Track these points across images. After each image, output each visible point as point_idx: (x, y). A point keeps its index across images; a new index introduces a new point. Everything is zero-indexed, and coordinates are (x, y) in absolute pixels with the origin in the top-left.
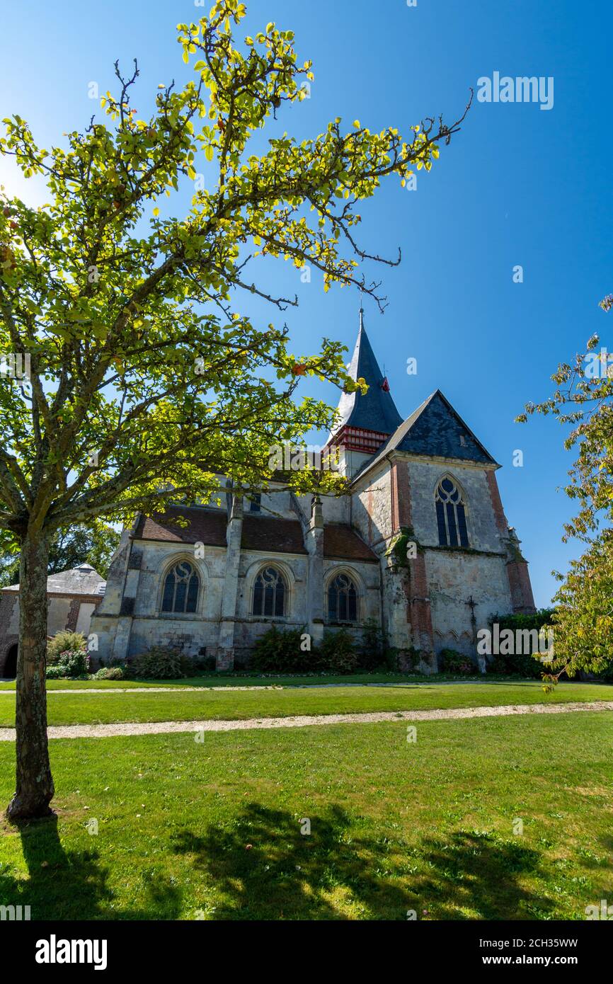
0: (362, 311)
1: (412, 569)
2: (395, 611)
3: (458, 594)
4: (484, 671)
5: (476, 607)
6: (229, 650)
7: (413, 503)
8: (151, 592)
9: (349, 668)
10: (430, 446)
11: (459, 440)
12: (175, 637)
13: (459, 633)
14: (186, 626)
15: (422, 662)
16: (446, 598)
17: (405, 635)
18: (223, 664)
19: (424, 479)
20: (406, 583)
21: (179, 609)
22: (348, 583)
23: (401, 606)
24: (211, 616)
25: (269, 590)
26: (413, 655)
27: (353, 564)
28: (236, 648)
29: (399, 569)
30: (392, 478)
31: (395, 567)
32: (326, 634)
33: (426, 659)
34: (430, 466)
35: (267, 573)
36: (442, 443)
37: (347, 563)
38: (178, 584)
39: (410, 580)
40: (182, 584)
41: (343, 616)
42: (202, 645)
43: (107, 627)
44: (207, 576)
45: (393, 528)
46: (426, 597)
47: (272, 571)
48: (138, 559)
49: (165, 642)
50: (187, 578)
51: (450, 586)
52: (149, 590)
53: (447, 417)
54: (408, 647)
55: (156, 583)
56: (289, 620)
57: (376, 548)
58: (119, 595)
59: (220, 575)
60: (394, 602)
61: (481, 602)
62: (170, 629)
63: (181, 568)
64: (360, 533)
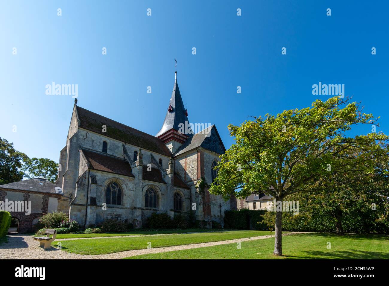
0: (176, 72)
1: (205, 193)
2: (199, 208)
3: (217, 203)
4: (223, 227)
5: (221, 207)
6: (140, 221)
7: (205, 169)
8: (101, 195)
9: (185, 227)
10: (211, 147)
11: (219, 146)
12: (114, 215)
13: (216, 215)
14: (118, 211)
15: (208, 225)
16: (214, 204)
17: (202, 216)
18: (138, 225)
19: (208, 160)
20: (203, 198)
21: (114, 203)
22: (179, 196)
23: (201, 206)
24: (129, 206)
25: (151, 197)
26: (205, 223)
27: (181, 189)
28: (143, 220)
29: (201, 193)
30: (198, 157)
31: (200, 192)
32: (175, 215)
33: (209, 224)
34: (211, 155)
35: (150, 190)
36: (214, 147)
37: (179, 189)
38: (113, 192)
39: (204, 197)
40: (114, 192)
41: (177, 209)
42: (125, 219)
43: (80, 210)
44: (126, 189)
45: (198, 177)
46: (210, 203)
47: (152, 189)
48: (95, 179)
49: (109, 217)
50: (117, 189)
51: (215, 200)
52: (99, 194)
53: (216, 137)
54: (203, 220)
55: (103, 191)
56: (159, 209)
57: (188, 183)
58: (84, 196)
59: (131, 189)
60: (199, 204)
61: (223, 206)
62: (111, 212)
63: (113, 185)
64: (180, 177)
